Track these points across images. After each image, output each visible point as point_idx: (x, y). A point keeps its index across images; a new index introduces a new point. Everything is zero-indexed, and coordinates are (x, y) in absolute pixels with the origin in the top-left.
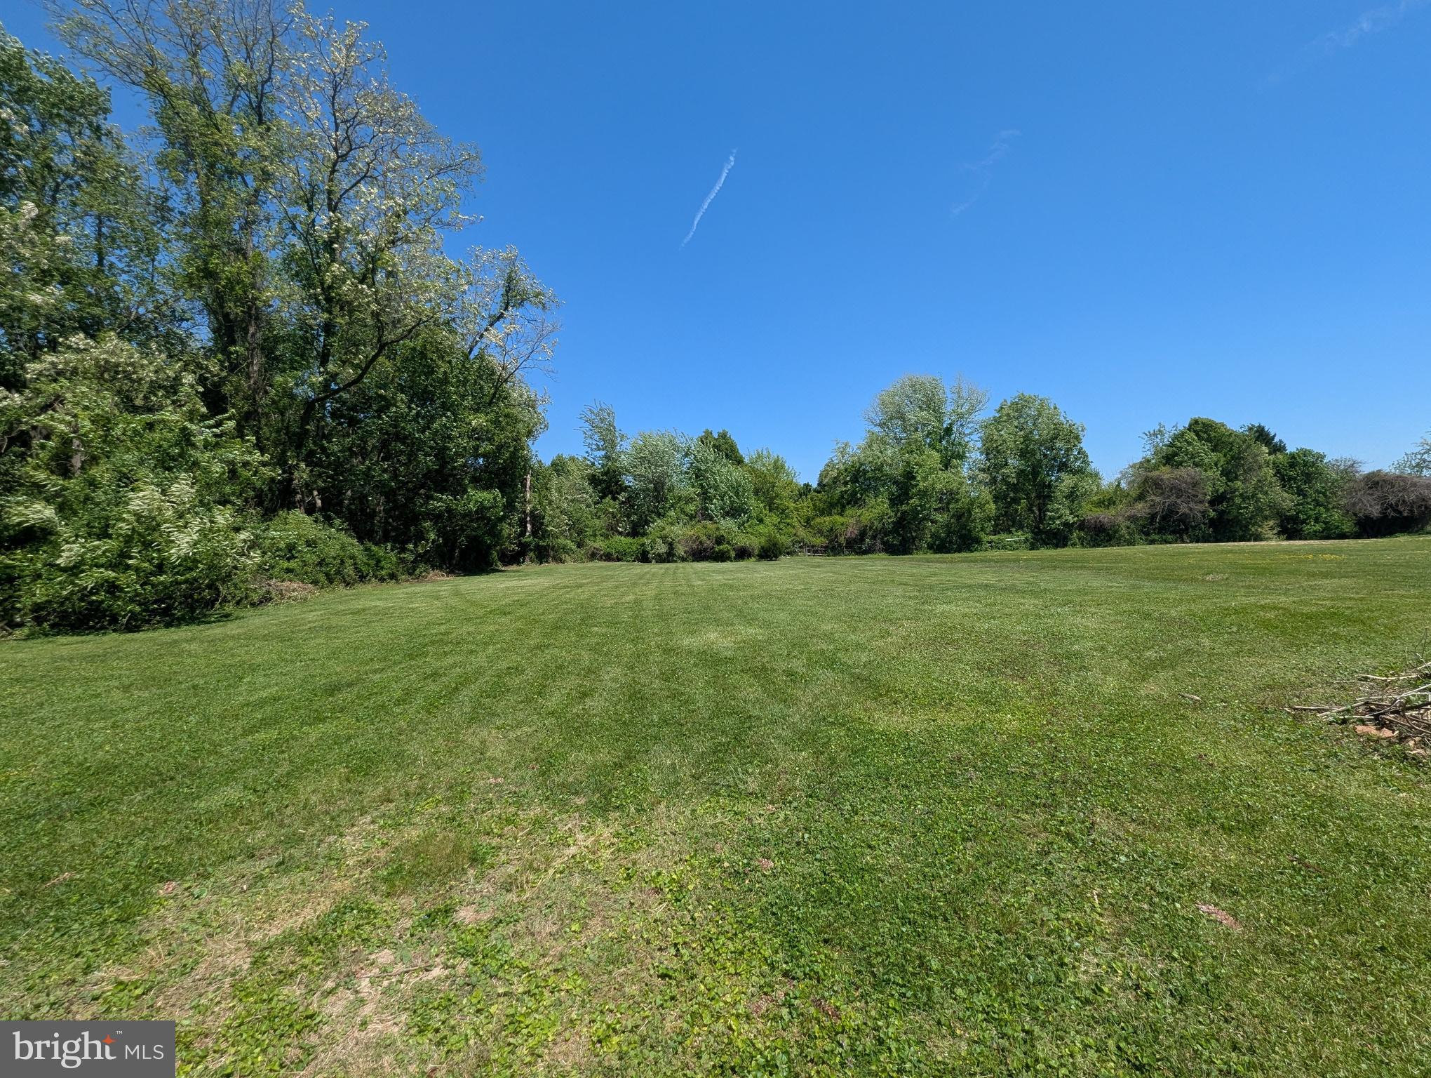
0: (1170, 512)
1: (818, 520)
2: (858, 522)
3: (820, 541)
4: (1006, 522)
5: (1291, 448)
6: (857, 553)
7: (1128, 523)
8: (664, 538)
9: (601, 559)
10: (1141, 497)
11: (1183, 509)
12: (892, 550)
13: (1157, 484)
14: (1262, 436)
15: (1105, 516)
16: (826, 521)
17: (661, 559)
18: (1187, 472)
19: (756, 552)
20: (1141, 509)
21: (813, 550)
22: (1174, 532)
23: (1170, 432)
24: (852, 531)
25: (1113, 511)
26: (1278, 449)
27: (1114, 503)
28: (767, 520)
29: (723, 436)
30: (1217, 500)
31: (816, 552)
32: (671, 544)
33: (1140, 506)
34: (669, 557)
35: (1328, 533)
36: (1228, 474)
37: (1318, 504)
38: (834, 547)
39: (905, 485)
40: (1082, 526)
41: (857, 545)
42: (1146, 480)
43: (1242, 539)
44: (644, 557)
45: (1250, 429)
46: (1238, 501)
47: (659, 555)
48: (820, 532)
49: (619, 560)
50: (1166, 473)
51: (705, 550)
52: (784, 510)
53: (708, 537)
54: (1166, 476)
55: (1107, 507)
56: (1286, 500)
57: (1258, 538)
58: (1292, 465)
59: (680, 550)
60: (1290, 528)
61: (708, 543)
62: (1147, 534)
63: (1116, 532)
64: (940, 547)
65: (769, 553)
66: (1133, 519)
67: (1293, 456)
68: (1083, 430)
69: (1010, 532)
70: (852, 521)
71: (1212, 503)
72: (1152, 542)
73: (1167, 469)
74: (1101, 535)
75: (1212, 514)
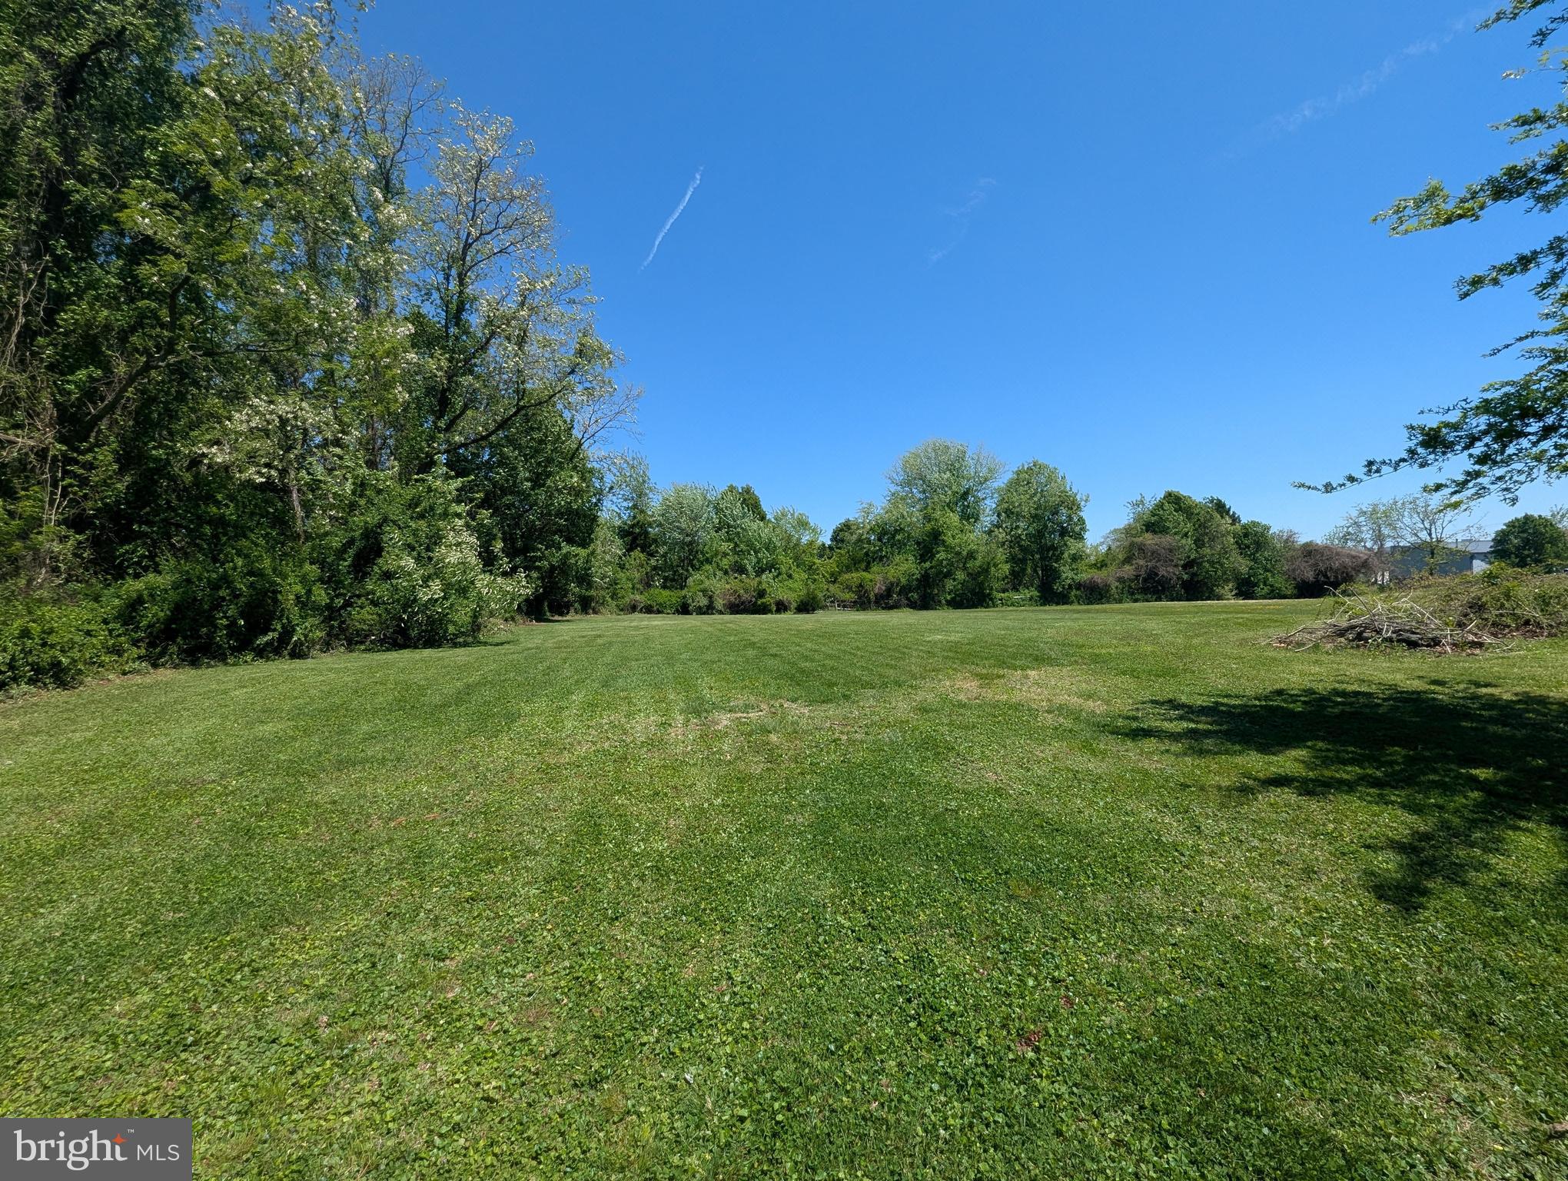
0: (1152, 575)
1: (847, 576)
2: (885, 578)
3: (849, 596)
4: (1016, 581)
5: (1244, 521)
6: (883, 608)
7: (1117, 584)
8: (704, 591)
9: (641, 611)
10: (1128, 560)
11: (1162, 572)
12: (913, 606)
13: (1141, 548)
14: (1220, 507)
15: (1099, 576)
16: (854, 577)
17: (700, 611)
18: (1166, 540)
19: (794, 605)
20: (1128, 571)
21: (843, 605)
22: (1154, 593)
23: (1150, 503)
24: (879, 587)
25: (1104, 573)
26: (1235, 519)
27: (1106, 565)
28: (796, 576)
29: (748, 491)
30: (1189, 565)
31: (844, 606)
32: (711, 597)
33: (1127, 567)
34: (709, 609)
35: (1275, 594)
36: (1199, 543)
37: (1266, 570)
38: (862, 602)
39: (929, 543)
40: (1079, 586)
41: (885, 600)
42: (1132, 544)
43: (1208, 598)
44: (684, 610)
45: (1212, 501)
46: (1207, 565)
47: (700, 607)
48: (849, 588)
49: (659, 612)
50: (1149, 539)
51: (743, 603)
52: (811, 567)
53: (746, 591)
54: (1149, 542)
55: (1100, 569)
56: (1243, 565)
57: (1219, 598)
58: (1246, 535)
59: (719, 603)
60: (1246, 589)
61: (745, 597)
62: (1133, 594)
63: (1108, 591)
64: (957, 603)
65: (807, 606)
66: (1120, 580)
67: (1244, 527)
68: (1086, 501)
69: (1018, 590)
70: (879, 578)
71: (1185, 567)
72: (1136, 601)
73: (1149, 536)
74: (1094, 594)
75: (1185, 577)
